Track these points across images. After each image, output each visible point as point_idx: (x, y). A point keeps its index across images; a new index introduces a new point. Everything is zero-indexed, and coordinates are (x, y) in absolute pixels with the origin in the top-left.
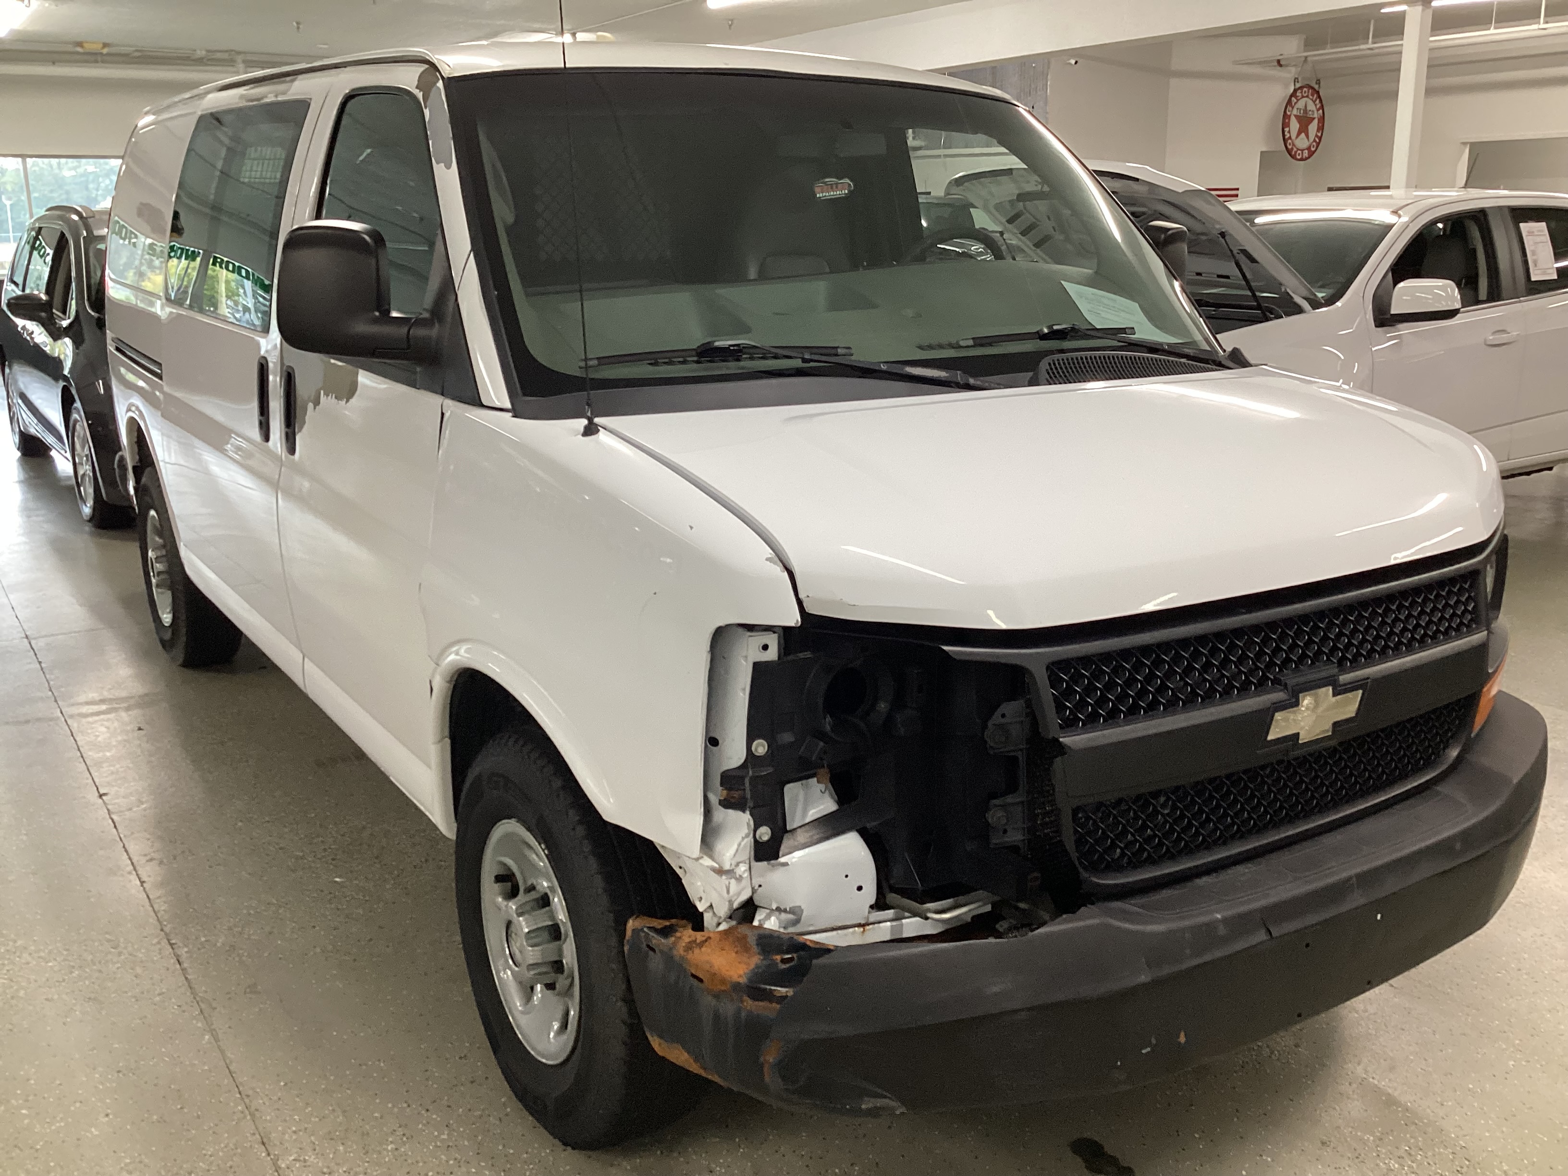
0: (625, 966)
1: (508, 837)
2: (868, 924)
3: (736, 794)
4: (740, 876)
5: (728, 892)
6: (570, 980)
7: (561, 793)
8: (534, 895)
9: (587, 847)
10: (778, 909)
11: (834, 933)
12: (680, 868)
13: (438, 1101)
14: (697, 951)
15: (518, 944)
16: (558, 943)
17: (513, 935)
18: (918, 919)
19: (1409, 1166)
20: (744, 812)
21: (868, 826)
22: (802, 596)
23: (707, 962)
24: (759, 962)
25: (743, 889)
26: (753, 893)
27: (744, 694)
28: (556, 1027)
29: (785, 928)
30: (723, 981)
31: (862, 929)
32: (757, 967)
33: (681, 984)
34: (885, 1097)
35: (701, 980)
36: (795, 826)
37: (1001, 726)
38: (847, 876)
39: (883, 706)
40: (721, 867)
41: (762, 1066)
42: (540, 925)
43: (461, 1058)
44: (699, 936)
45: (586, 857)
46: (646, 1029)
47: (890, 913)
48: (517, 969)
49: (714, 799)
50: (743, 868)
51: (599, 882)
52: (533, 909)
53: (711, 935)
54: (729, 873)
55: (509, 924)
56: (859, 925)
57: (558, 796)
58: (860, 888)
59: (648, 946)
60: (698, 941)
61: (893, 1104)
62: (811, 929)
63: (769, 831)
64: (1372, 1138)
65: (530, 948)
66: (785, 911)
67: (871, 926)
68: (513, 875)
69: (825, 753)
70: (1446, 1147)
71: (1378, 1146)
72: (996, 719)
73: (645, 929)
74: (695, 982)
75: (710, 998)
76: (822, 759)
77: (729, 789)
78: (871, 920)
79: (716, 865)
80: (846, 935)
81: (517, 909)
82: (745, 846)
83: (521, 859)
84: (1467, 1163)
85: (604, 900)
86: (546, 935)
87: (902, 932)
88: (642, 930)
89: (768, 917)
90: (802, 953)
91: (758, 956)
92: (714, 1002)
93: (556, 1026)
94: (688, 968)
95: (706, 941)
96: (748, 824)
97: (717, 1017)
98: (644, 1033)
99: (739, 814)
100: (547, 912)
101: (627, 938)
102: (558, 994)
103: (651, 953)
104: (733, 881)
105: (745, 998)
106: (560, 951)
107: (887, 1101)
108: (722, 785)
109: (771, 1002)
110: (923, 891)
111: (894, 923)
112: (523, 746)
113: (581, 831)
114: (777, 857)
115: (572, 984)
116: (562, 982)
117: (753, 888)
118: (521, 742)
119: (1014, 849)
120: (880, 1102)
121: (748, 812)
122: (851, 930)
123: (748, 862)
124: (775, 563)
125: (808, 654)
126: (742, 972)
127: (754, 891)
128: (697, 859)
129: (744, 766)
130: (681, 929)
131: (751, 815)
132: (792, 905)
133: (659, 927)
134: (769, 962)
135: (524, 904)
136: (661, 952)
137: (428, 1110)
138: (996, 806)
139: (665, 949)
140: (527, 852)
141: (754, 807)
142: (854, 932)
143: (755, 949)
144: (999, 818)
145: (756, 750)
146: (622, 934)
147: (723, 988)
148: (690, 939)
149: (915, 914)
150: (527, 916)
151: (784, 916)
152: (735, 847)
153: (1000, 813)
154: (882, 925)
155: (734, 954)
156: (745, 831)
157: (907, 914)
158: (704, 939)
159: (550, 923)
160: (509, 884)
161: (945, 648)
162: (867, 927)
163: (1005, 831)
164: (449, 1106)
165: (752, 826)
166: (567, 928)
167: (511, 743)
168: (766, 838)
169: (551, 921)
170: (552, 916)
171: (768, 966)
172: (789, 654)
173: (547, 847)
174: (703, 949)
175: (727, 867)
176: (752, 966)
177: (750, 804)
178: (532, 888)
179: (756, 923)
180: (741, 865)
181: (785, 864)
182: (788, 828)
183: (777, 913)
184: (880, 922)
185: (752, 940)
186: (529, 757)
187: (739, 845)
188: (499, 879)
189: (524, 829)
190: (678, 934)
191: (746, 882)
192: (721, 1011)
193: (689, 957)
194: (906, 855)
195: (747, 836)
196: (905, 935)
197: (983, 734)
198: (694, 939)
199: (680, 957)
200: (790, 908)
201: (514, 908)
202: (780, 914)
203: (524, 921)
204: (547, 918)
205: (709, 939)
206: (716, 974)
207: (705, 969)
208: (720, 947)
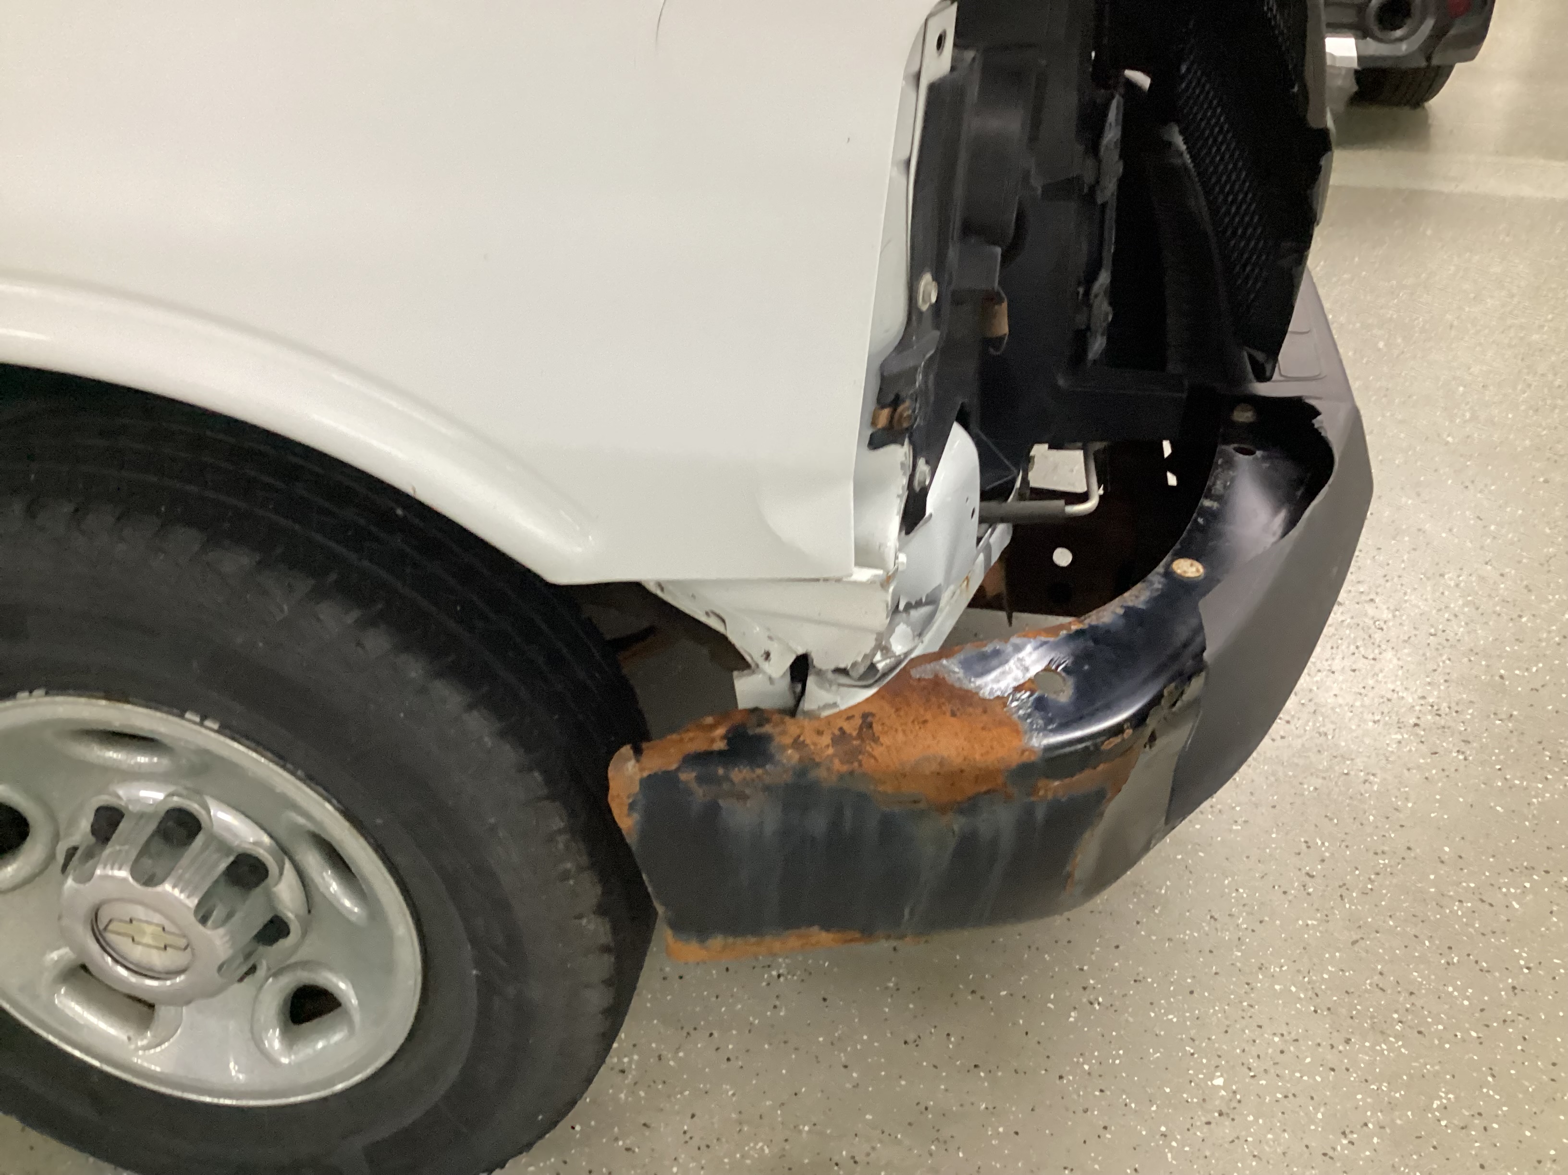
8: (137, 828)
10: (907, 607)
14: (877, 750)
23: (925, 759)
24: (1012, 709)
30: (985, 777)
31: (966, 582)
32: (1027, 719)
33: (849, 825)
52: (168, 856)
53: (869, 709)
56: (966, 577)
58: (973, 512)
66: (918, 605)
75: (946, 819)
81: (135, 872)
86: (230, 891)
87: (991, 561)
88: (678, 770)
89: (892, 629)
91: (998, 702)
92: (961, 821)
95: (868, 724)
96: (901, 463)
97: (966, 842)
101: (623, 800)
103: (729, 801)
105: (1041, 782)
109: (1095, 766)
111: (986, 551)
121: (905, 441)
126: (1018, 743)
132: (930, 589)
133: (719, 746)
139: (783, 780)
142: (962, 590)
145: (922, 299)
147: (984, 788)
148: (828, 736)
151: (914, 614)
154: (978, 560)
155: (955, 721)
157: (992, 528)
158: (858, 721)
162: (969, 576)
171: (1040, 708)
174: (885, 740)
176: (1019, 724)
183: (905, 615)
185: (955, 679)
192: (980, 829)
193: (867, 767)
198: (837, 732)
199: (841, 777)
200: (927, 596)
201: (123, 873)
202: (909, 613)
203: (174, 887)
204: (215, 856)
205: (870, 719)
206: (962, 771)
207: (927, 772)
208: (913, 722)
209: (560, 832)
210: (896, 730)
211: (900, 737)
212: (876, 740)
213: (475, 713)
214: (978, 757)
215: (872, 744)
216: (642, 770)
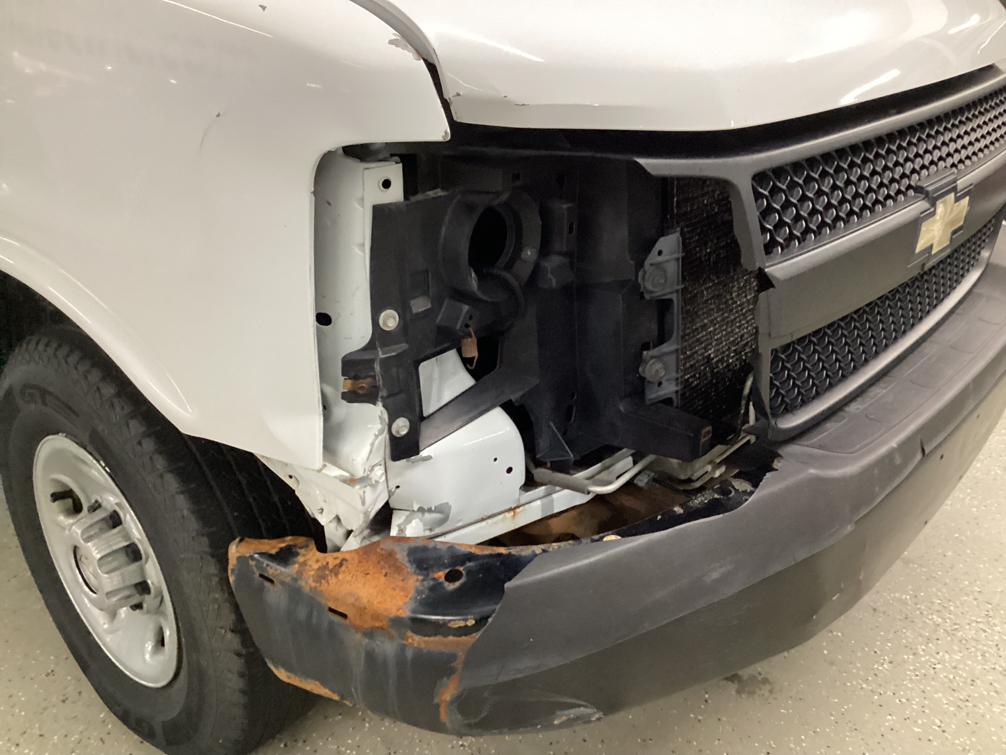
0: (231, 593)
1: (58, 454)
2: (518, 507)
3: (365, 383)
4: (377, 482)
5: (363, 503)
6: (160, 598)
7: (116, 401)
8: (100, 515)
9: (160, 463)
10: (421, 510)
11: (483, 524)
12: (291, 477)
13: (28, 731)
14: (333, 580)
15: (91, 569)
16: (137, 564)
17: (83, 559)
18: (566, 491)
19: (950, 619)
20: (375, 404)
21: (513, 398)
22: (449, 94)
23: (351, 594)
24: (418, 584)
25: (379, 495)
26: (390, 497)
27: (364, 252)
28: (150, 648)
29: (431, 530)
30: (376, 616)
31: (512, 513)
32: (419, 592)
33: (314, 620)
34: (580, 706)
35: (344, 616)
36: (431, 411)
37: (658, 266)
38: (495, 460)
39: (529, 254)
40: (352, 475)
41: (438, 706)
42: (115, 548)
43: (48, 675)
44: (330, 559)
45: (161, 476)
46: (267, 660)
47: (541, 490)
48: (94, 595)
49: (333, 394)
50: (379, 472)
51: (182, 501)
52: (102, 530)
53: (347, 556)
54: (364, 480)
55: (75, 550)
56: (510, 510)
57: (112, 406)
58: (510, 470)
59: (261, 576)
60: (331, 566)
61: (589, 711)
62: (460, 524)
63: (408, 423)
64: (908, 597)
65: (106, 576)
66: (430, 510)
67: (521, 508)
68: (71, 491)
69: (471, 318)
70: (967, 595)
71: (916, 604)
72: (653, 258)
73: (256, 556)
74: (336, 619)
75: (358, 636)
76: (467, 326)
77: (355, 378)
78: (523, 501)
79: (347, 474)
80: (496, 523)
81: (83, 533)
82: (380, 444)
83: (79, 475)
84: (990, 606)
85: (193, 524)
86: (122, 558)
87: (553, 509)
88: (252, 558)
89: (408, 521)
90: (469, 564)
91: (415, 577)
92: (366, 641)
93: (149, 646)
94: (323, 602)
95: (341, 565)
96: (381, 418)
97: (370, 656)
98: (265, 664)
99: (368, 407)
100: (119, 532)
101: (230, 567)
102: (148, 612)
103: (267, 584)
104: (368, 489)
105: (409, 633)
106: (142, 571)
107: (582, 709)
108: (343, 374)
109: (445, 635)
110: (575, 461)
111: (545, 500)
112: (56, 350)
113: (149, 445)
114: (416, 451)
115: (162, 601)
116: (149, 601)
117: (389, 492)
118: (54, 345)
119: (668, 401)
120: (573, 713)
121: (380, 404)
122: (501, 517)
123: (383, 463)
124: (404, 48)
125: (439, 192)
126: (400, 603)
127: (390, 494)
128: (320, 471)
129: (370, 346)
130: (302, 551)
131: (385, 406)
132: (437, 503)
133: (273, 552)
134: (432, 583)
135: (91, 526)
136: (283, 583)
137: (18, 745)
138: (652, 357)
139: (288, 580)
140: (85, 468)
141: (389, 396)
142: (505, 517)
143: (410, 568)
144: (657, 371)
145: (385, 323)
146: (223, 561)
147: (377, 624)
148: (319, 564)
149: (565, 486)
150: (96, 541)
151: (427, 516)
152: (367, 448)
153: (659, 366)
154: (533, 504)
155: (383, 579)
156: (377, 426)
157: (558, 488)
158: (338, 561)
159: (127, 543)
160: (70, 501)
161: (642, 161)
162: (518, 510)
163: (660, 384)
164: (41, 735)
165: (387, 420)
166: (145, 547)
167: (41, 347)
168: (404, 432)
169: (126, 541)
170: (127, 536)
171: (432, 589)
172: (416, 193)
173: (107, 464)
174: (340, 577)
175: (360, 474)
176: (412, 593)
177: (383, 393)
178: (96, 507)
179: (394, 532)
180: (376, 468)
181: (429, 458)
182: (425, 414)
183: (420, 514)
184: (530, 502)
185: (402, 556)
186: (66, 362)
187: (372, 445)
188: (56, 497)
189: (75, 446)
190: (301, 559)
191: (382, 487)
192: (376, 650)
193: (322, 588)
194: (551, 424)
195: (381, 432)
196: (556, 510)
197: (637, 278)
198: (324, 564)
199: (311, 588)
200: (436, 507)
201: (79, 532)
202: (424, 514)
203: (93, 546)
204: (121, 539)
205: (344, 562)
206: (365, 608)
207: (348, 602)
208: (362, 571)
209: (213, 575)
210: (350, 573)
211: (349, 578)
212: (336, 575)
213: (182, 496)
214: (375, 603)
215: (333, 576)
216: (237, 552)
